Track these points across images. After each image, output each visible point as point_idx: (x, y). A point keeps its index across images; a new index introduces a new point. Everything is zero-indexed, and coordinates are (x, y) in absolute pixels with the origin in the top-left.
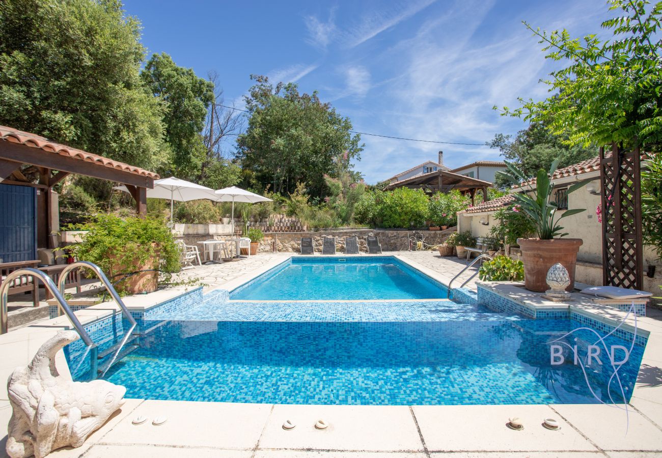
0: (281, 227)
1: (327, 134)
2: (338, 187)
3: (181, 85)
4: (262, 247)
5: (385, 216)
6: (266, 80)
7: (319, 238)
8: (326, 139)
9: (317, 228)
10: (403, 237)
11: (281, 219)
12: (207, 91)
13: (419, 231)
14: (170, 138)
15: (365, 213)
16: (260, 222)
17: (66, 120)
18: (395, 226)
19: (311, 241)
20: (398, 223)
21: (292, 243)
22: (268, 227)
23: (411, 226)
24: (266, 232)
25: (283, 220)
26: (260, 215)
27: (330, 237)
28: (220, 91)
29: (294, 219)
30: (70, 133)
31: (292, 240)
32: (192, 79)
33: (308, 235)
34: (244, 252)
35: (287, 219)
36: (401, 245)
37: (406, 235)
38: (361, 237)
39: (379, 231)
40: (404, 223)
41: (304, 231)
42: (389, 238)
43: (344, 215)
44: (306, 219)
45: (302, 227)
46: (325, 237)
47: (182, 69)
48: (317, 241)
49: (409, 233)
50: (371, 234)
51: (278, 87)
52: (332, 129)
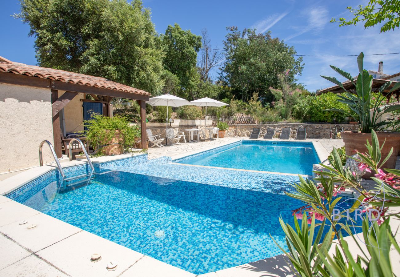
0: (241, 121)
1: (276, 59)
2: (279, 95)
3: (182, 41)
4: (229, 134)
5: (313, 113)
6: (236, 29)
7: (265, 128)
8: (276, 62)
9: (263, 122)
10: (326, 129)
11: (241, 116)
12: (198, 41)
13: (340, 125)
14: (178, 72)
15: (300, 112)
16: (229, 118)
17: (113, 69)
18: (320, 121)
19: (259, 131)
20: (322, 119)
21: (247, 131)
22: (233, 121)
23: (333, 121)
24: (231, 124)
25: (243, 117)
26: (228, 114)
27: (272, 128)
28: (209, 40)
29: (249, 116)
30: (116, 75)
31: (247, 130)
32: (189, 36)
33: (258, 127)
34: (215, 136)
35: (245, 117)
36: (325, 134)
37: (329, 127)
38: (294, 128)
39: (307, 124)
40: (327, 119)
41: (255, 124)
42: (315, 129)
43: (283, 113)
44: (258, 116)
45: (254, 121)
46: (268, 128)
47: (183, 31)
48: (263, 130)
49: (331, 126)
50: (301, 126)
51: (243, 32)
52: (279, 56)
